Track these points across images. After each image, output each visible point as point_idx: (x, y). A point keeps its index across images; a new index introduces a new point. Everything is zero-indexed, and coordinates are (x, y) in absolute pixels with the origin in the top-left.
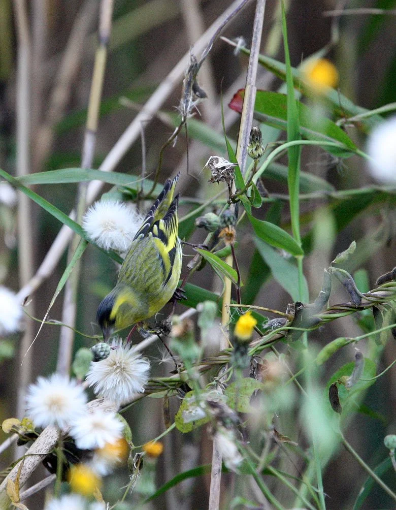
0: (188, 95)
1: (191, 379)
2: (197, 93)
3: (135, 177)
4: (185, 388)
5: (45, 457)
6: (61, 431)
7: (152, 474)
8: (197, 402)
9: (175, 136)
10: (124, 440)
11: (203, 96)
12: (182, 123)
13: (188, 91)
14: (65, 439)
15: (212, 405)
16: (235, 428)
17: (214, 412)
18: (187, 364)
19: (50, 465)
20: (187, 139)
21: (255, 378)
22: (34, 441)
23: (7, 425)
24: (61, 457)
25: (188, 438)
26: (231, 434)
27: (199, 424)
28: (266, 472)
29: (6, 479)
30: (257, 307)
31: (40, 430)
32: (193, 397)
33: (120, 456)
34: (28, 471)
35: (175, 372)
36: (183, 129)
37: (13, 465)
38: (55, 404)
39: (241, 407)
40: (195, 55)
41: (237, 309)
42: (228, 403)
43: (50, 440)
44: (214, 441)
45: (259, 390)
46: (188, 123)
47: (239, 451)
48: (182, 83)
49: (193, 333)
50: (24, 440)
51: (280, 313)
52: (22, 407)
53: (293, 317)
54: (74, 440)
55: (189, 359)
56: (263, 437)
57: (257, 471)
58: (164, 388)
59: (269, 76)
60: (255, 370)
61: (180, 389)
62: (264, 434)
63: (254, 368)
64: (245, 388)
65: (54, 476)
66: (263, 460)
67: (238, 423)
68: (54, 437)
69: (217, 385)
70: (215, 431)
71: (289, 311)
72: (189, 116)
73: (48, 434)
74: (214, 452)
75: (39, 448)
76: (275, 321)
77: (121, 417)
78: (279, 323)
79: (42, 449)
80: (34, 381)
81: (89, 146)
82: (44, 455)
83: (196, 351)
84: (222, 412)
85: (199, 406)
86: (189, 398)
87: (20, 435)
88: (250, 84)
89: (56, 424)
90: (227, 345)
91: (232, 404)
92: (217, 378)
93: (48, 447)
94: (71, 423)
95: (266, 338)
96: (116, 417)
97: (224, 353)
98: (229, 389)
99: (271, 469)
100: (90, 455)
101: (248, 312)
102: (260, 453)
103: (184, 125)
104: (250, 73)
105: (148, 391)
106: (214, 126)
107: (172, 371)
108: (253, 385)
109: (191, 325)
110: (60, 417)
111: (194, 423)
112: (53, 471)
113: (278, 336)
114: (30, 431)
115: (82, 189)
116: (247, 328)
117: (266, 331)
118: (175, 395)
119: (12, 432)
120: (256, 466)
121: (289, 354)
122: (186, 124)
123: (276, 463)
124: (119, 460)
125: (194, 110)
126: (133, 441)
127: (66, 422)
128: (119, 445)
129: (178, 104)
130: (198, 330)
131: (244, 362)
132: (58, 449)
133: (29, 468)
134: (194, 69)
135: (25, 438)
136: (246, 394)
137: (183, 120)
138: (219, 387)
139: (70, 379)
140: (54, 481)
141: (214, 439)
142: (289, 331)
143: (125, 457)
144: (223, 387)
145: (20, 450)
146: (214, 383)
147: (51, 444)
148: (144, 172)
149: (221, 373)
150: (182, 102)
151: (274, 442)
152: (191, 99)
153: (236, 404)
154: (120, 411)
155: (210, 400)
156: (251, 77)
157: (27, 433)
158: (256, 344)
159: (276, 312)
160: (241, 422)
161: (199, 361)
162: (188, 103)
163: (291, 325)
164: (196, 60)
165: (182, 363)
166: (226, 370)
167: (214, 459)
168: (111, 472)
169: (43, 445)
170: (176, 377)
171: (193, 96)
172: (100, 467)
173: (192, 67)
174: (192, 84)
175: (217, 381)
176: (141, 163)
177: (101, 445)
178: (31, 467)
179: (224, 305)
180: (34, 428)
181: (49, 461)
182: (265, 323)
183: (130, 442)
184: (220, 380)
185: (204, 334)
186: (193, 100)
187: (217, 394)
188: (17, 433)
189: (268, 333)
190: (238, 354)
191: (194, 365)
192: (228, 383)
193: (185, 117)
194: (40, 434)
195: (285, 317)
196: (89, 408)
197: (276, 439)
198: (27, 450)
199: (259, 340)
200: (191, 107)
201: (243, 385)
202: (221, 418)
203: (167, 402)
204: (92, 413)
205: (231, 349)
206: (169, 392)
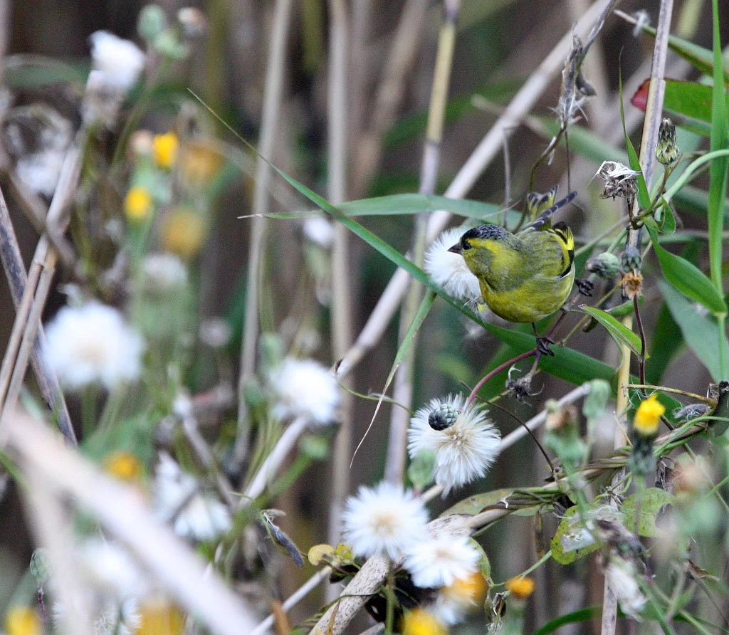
0: (569, 92)
1: (574, 490)
2: (582, 89)
3: (495, 207)
4: (564, 501)
5: (368, 599)
6: (391, 563)
7: (520, 623)
8: (582, 522)
9: (551, 150)
10: (479, 576)
11: (590, 93)
12: (562, 131)
13: (569, 86)
14: (397, 574)
15: (604, 525)
16: (635, 557)
17: (605, 535)
18: (568, 468)
19: (375, 610)
20: (567, 154)
21: (663, 488)
22: (353, 576)
23: (315, 553)
24: (392, 600)
25: (569, 571)
26: (629, 566)
27: (585, 552)
28: (678, 618)
29: (314, 629)
30: (665, 389)
31: (362, 560)
32: (577, 515)
33: (475, 598)
34: (345, 618)
35: (551, 480)
36: (563, 139)
37: (324, 611)
38: (383, 524)
39: (644, 528)
40: (579, 36)
41: (637, 391)
42: (626, 524)
43: (375, 576)
44: (606, 576)
45: (668, 505)
46: (570, 131)
47: (641, 589)
48: (561, 75)
49: (577, 424)
50: (339, 575)
51: (697, 396)
52: (335, 528)
53: (717, 402)
54: (410, 576)
55: (571, 461)
56: (675, 571)
57: (667, 618)
58: (536, 502)
59: (682, 66)
60: (664, 476)
61: (557, 504)
62: (677, 567)
63: (662, 475)
64: (650, 502)
65: (381, 626)
66: (674, 603)
67: (640, 550)
68: (382, 571)
69: (610, 497)
70: (607, 562)
71: (710, 395)
72: (572, 121)
73: (373, 567)
74: (606, 592)
75: (361, 586)
76: (691, 407)
77: (475, 543)
78: (696, 410)
79: (364, 588)
80: (353, 492)
81: (430, 163)
82: (367, 596)
83: (580, 449)
84: (618, 535)
85: (585, 527)
86: (570, 517)
87: (334, 568)
88: (656, 76)
89: (385, 552)
90: (625, 442)
91: (631, 525)
92: (610, 488)
93: (373, 585)
94: (406, 551)
95: (678, 432)
96: (469, 543)
97: (619, 453)
98: (627, 503)
99: (686, 615)
100: (433, 595)
101: (653, 396)
102: (670, 594)
103: (564, 134)
104: (656, 61)
105: (514, 506)
106: (605, 136)
107: (547, 477)
108: (660, 497)
109: (573, 412)
110: (390, 542)
111: (577, 551)
112: (381, 618)
113: (694, 429)
114: (348, 562)
115: (421, 224)
116: (652, 417)
117: (679, 422)
118: (551, 511)
119: (323, 564)
120: (665, 611)
121: (710, 453)
122: (566, 133)
123: (693, 607)
124: (473, 603)
125: (578, 113)
126: (492, 576)
127: (398, 550)
128: (473, 582)
129: (555, 104)
130: (583, 421)
131: (647, 466)
132: (387, 587)
133: (347, 615)
134: (578, 56)
135: (341, 572)
136: (650, 511)
137: (562, 126)
138: (613, 501)
139: (405, 490)
140: (382, 632)
141: (606, 573)
142: (711, 423)
143: (481, 598)
144: (619, 500)
145: (333, 589)
146: (606, 494)
147: (377, 581)
148: (508, 199)
149: (615, 481)
150: (562, 102)
151: (689, 577)
152: (573, 97)
153: (636, 524)
154: (474, 535)
155: (600, 518)
156: (658, 66)
157: (343, 565)
158: (665, 440)
159: (693, 395)
160: (643, 548)
161: (584, 464)
162: (570, 104)
163: (714, 414)
164: (580, 43)
165: (560, 466)
166: (623, 476)
167: (606, 601)
168: (462, 620)
169: (365, 583)
170: (552, 486)
171: (577, 94)
172: (446, 612)
173: (575, 52)
174: (575, 77)
175: (609, 492)
176: (503, 187)
177: (448, 581)
178: (348, 612)
179: (620, 386)
180: (354, 557)
181: (375, 605)
182: (677, 411)
183: (488, 578)
184: (615, 491)
185: (591, 426)
186: (577, 99)
187: (610, 511)
188: (330, 565)
189: (680, 426)
190: (639, 455)
191: (577, 469)
192: (626, 494)
193: (565, 123)
194: (361, 567)
195: (706, 402)
196: (430, 531)
197: (693, 574)
198: (343, 589)
199: (668, 434)
200: (574, 108)
201: (646, 498)
202: (615, 543)
203: (540, 522)
204: (435, 537)
205: (629, 447)
206: (542, 507)
